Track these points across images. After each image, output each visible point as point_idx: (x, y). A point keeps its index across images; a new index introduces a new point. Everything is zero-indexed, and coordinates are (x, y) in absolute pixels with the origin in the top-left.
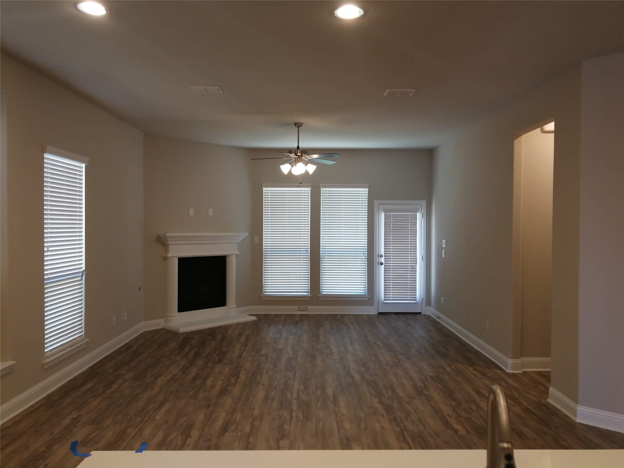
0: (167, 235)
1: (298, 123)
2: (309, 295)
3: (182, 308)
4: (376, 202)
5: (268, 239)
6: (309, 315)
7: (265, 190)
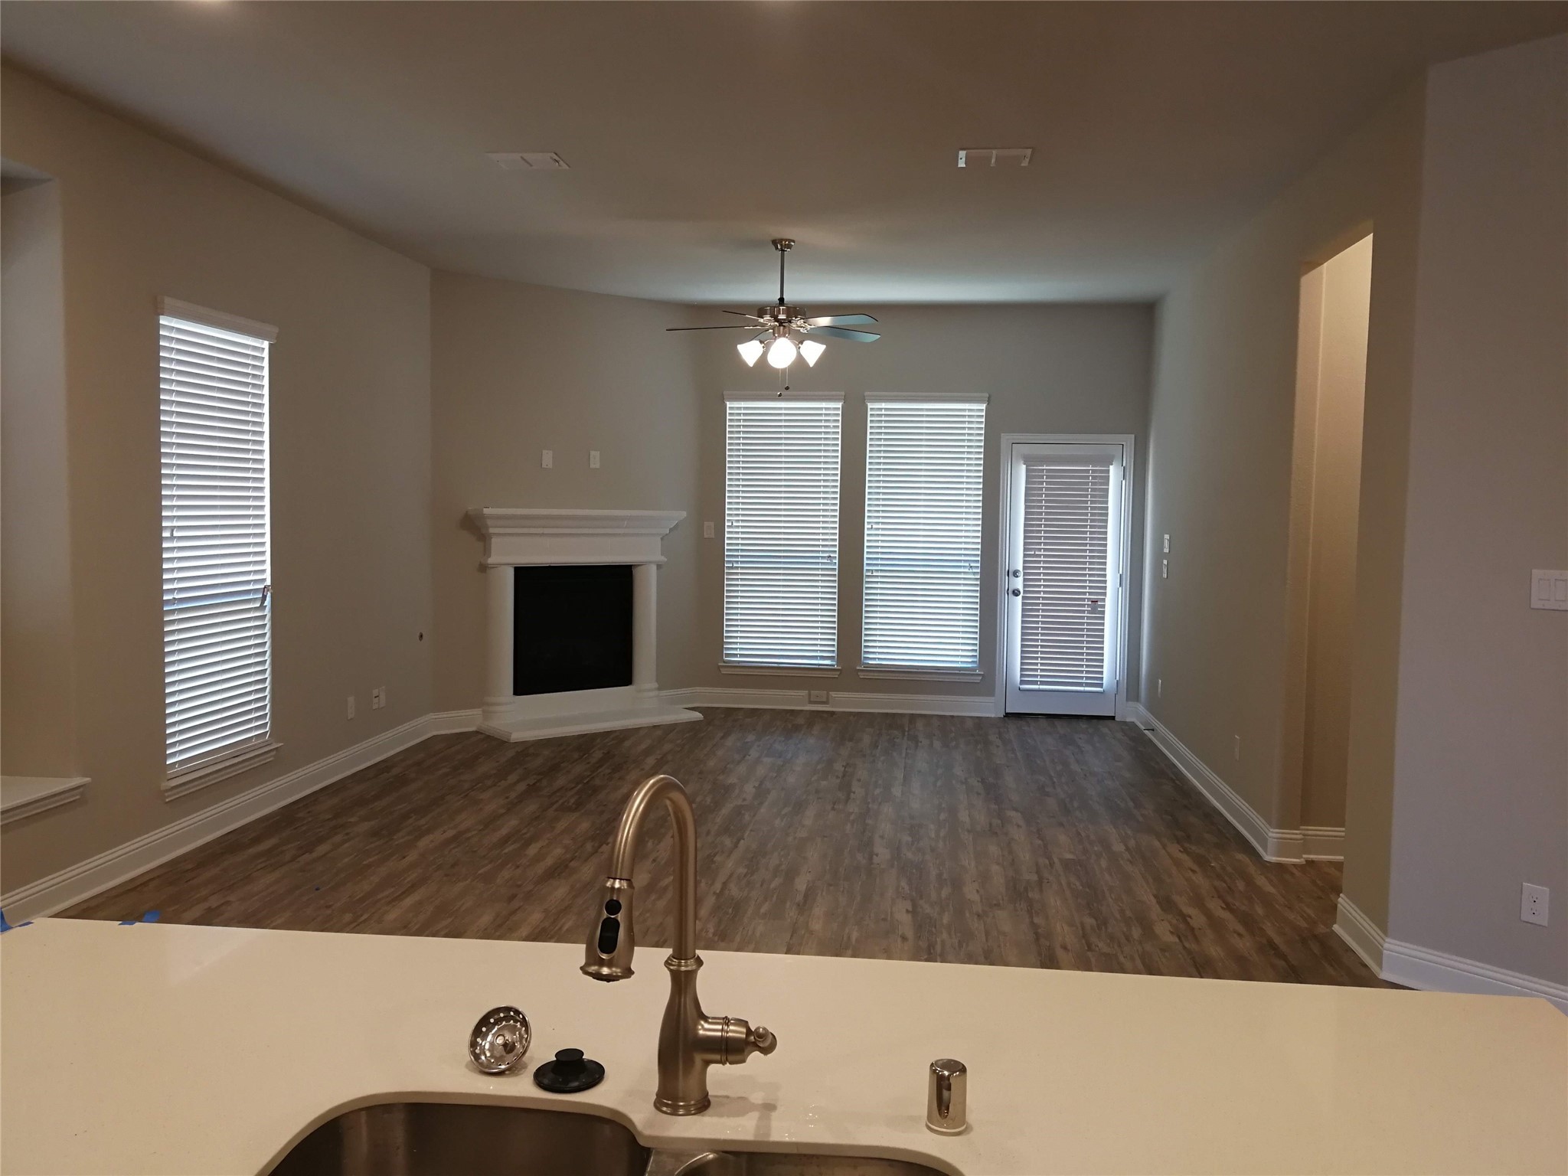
0: (486, 511)
1: (781, 240)
2: (833, 665)
3: (524, 685)
4: (1006, 439)
5: (738, 527)
6: (832, 713)
7: (731, 408)
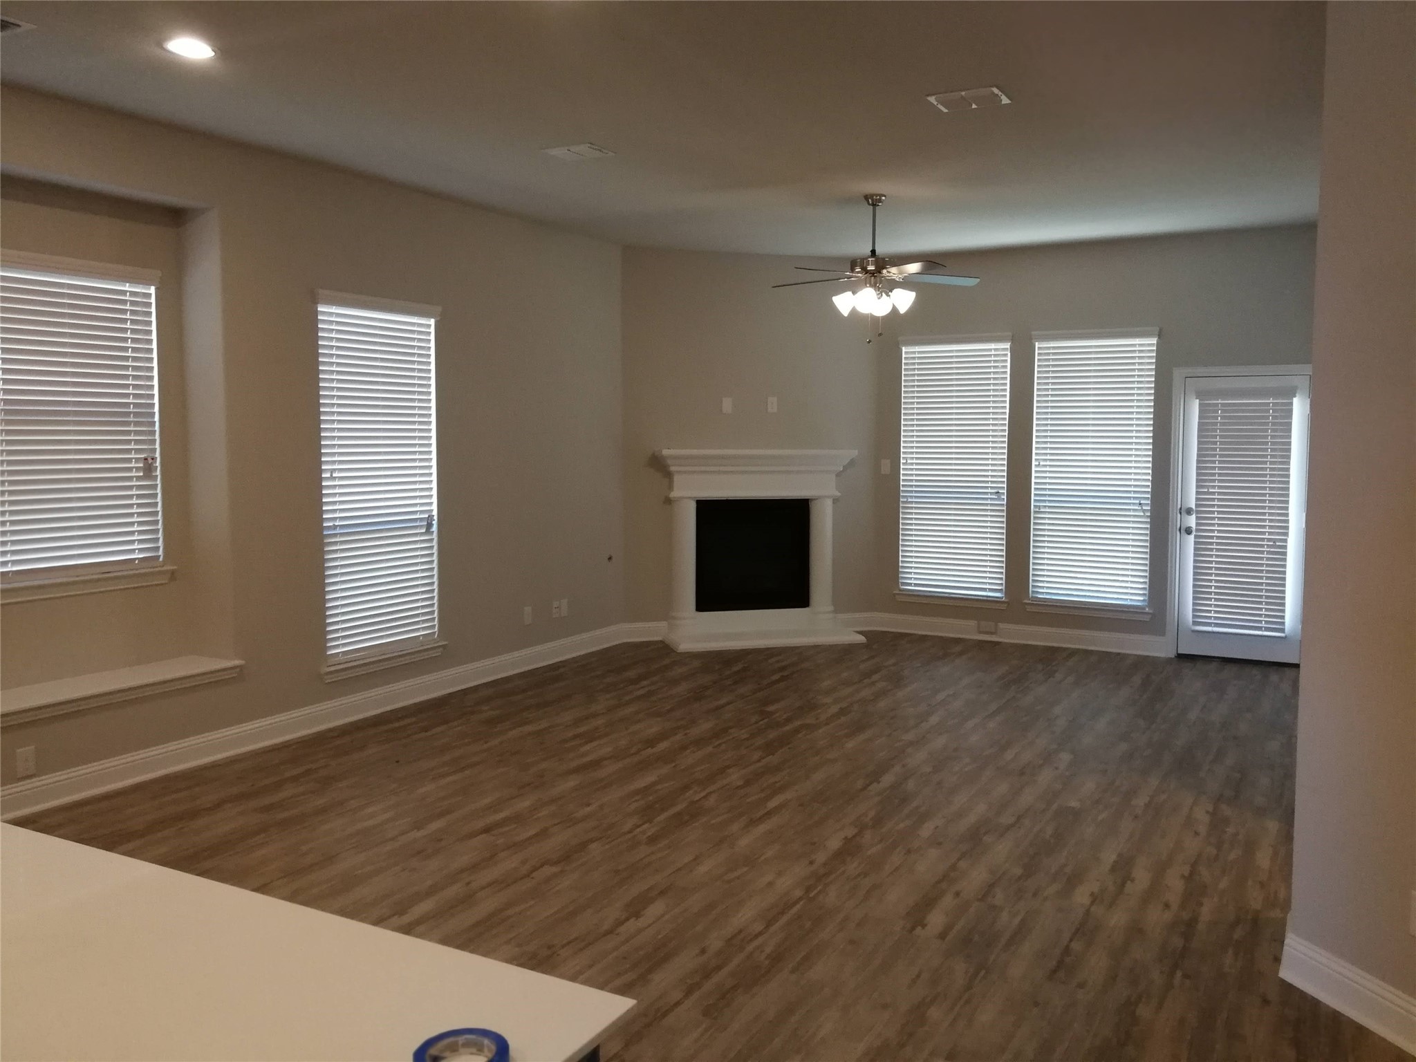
1: (872, 196)
2: (1002, 598)
3: (706, 602)
4: (1178, 374)
5: (912, 464)
7: (907, 353)
